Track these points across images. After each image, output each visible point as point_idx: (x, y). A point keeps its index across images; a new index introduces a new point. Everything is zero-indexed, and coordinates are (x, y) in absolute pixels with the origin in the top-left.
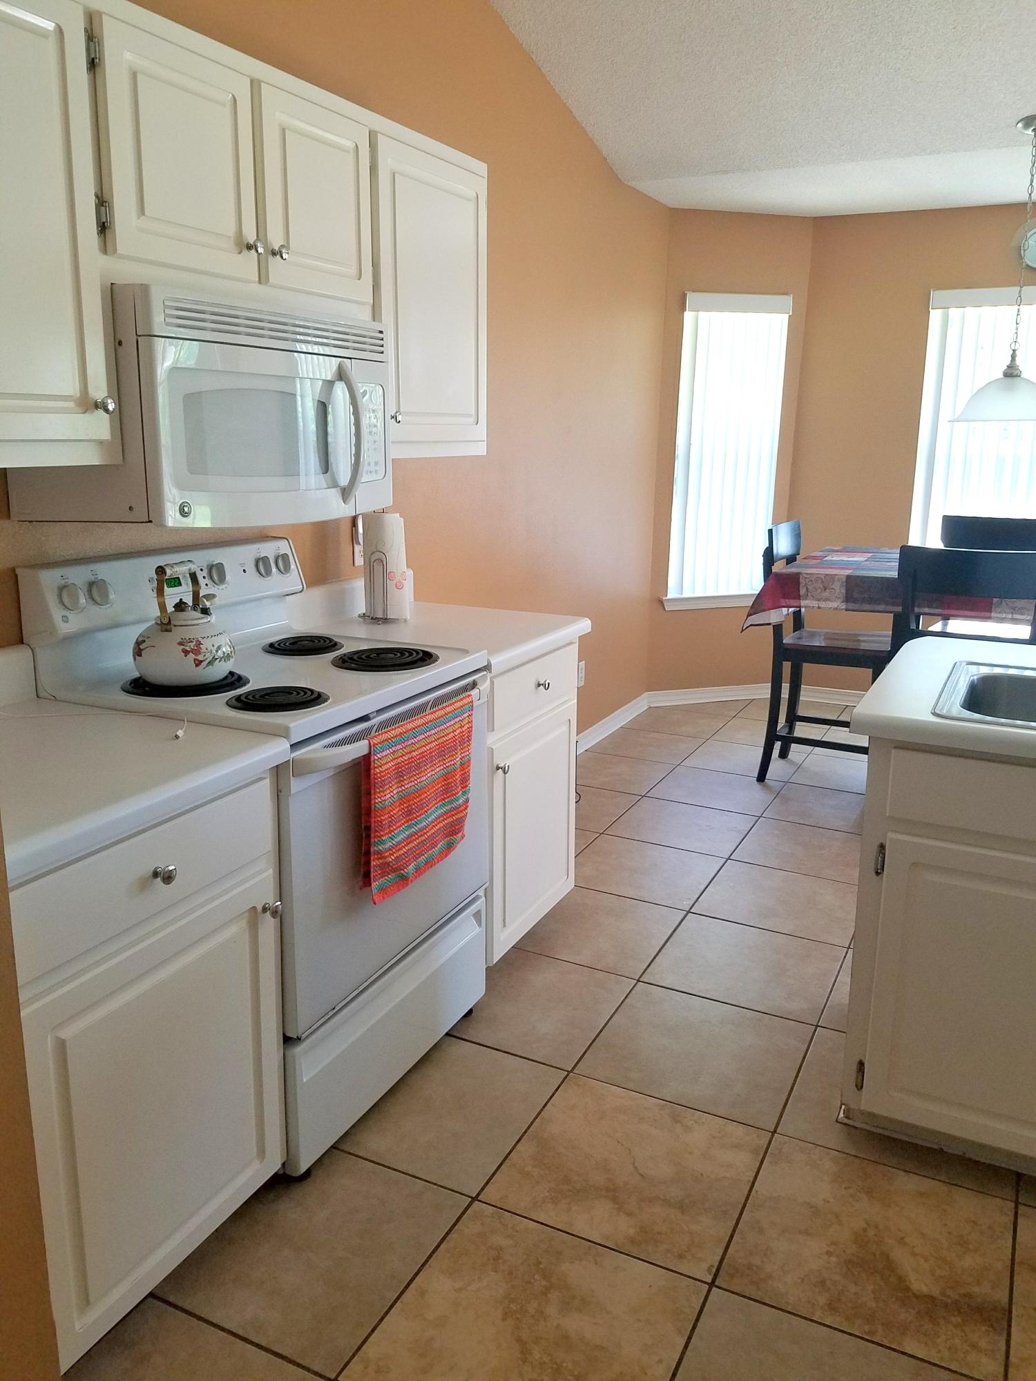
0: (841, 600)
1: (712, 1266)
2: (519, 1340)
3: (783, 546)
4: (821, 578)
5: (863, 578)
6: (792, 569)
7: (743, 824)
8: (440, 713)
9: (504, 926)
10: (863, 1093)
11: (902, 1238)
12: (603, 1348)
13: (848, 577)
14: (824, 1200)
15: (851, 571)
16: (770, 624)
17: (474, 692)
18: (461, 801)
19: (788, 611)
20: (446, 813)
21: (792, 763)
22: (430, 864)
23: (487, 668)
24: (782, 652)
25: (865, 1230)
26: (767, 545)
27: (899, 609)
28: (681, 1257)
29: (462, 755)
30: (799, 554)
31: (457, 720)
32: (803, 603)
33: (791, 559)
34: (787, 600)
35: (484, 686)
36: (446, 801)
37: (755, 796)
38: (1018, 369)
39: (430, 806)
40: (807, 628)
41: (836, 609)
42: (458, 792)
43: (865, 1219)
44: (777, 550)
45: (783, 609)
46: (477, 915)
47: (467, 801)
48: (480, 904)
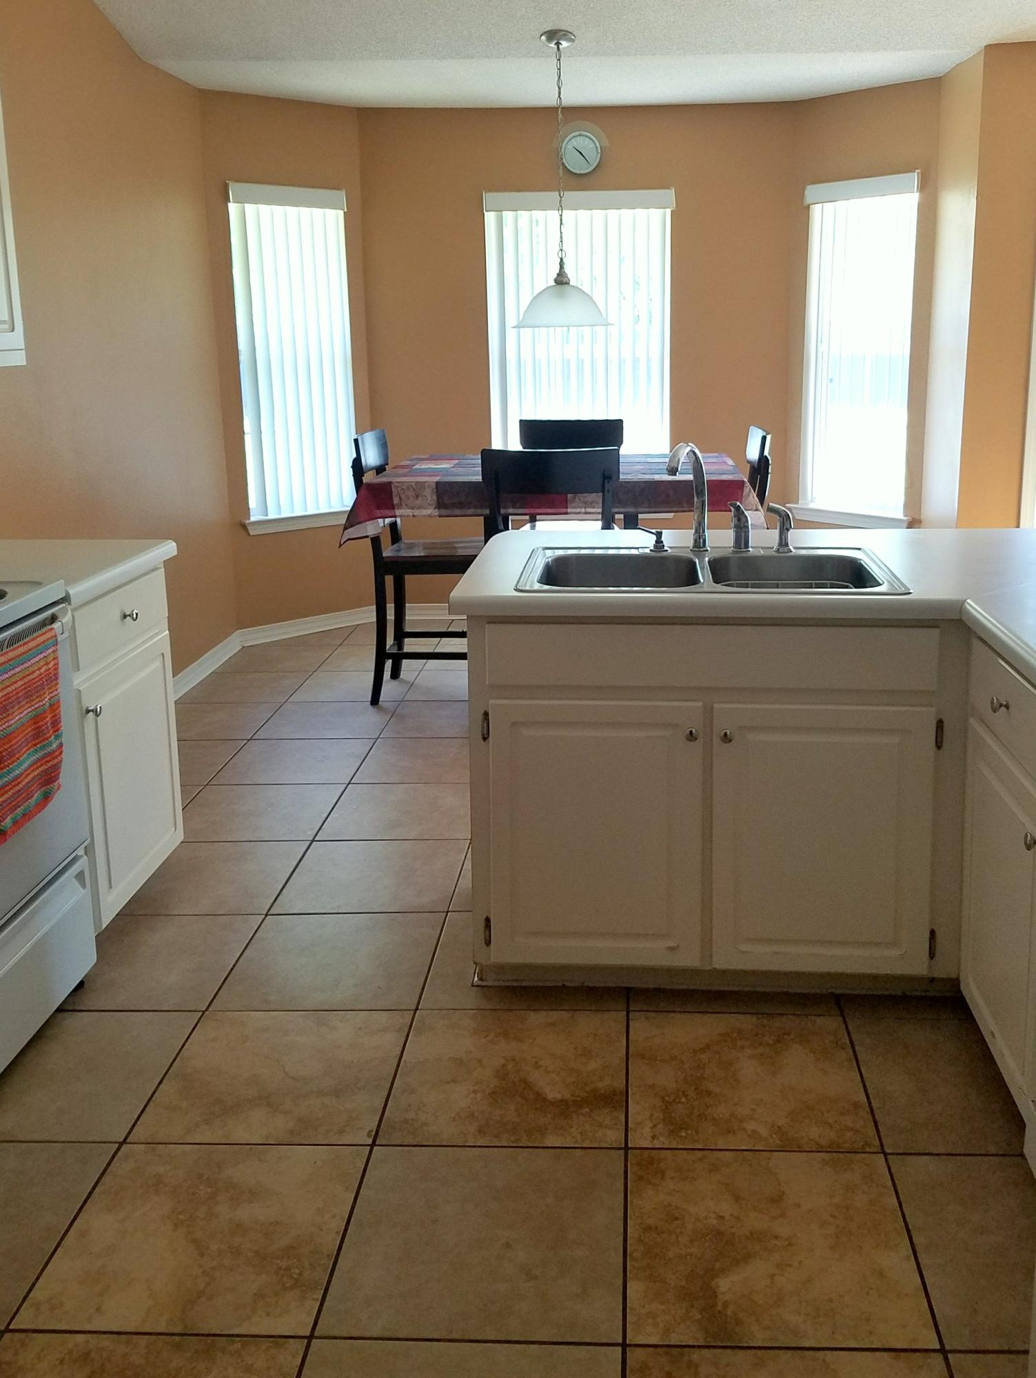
0: (433, 507)
1: (371, 1131)
2: (194, 1241)
3: (371, 457)
4: (412, 486)
5: (451, 484)
6: (382, 479)
7: (360, 748)
8: (22, 650)
9: (111, 887)
10: (492, 947)
11: (537, 1062)
12: (278, 1222)
13: (437, 483)
14: (466, 1051)
15: (439, 478)
16: (367, 537)
17: (56, 625)
18: (54, 746)
19: (384, 522)
20: (39, 760)
21: (404, 681)
22: (27, 816)
23: (66, 599)
24: (382, 567)
25: (504, 1065)
26: (354, 455)
27: (487, 512)
28: (341, 1132)
29: (51, 695)
30: (387, 464)
31: (42, 656)
32: (398, 512)
33: (380, 470)
34: (382, 511)
35: (66, 619)
36: (38, 746)
37: (371, 719)
38: (567, 277)
39: (22, 752)
40: (406, 539)
41: (430, 516)
42: (50, 737)
43: (503, 1057)
44: (366, 462)
45: (379, 520)
46: (80, 877)
47: (61, 745)
48: (82, 864)
